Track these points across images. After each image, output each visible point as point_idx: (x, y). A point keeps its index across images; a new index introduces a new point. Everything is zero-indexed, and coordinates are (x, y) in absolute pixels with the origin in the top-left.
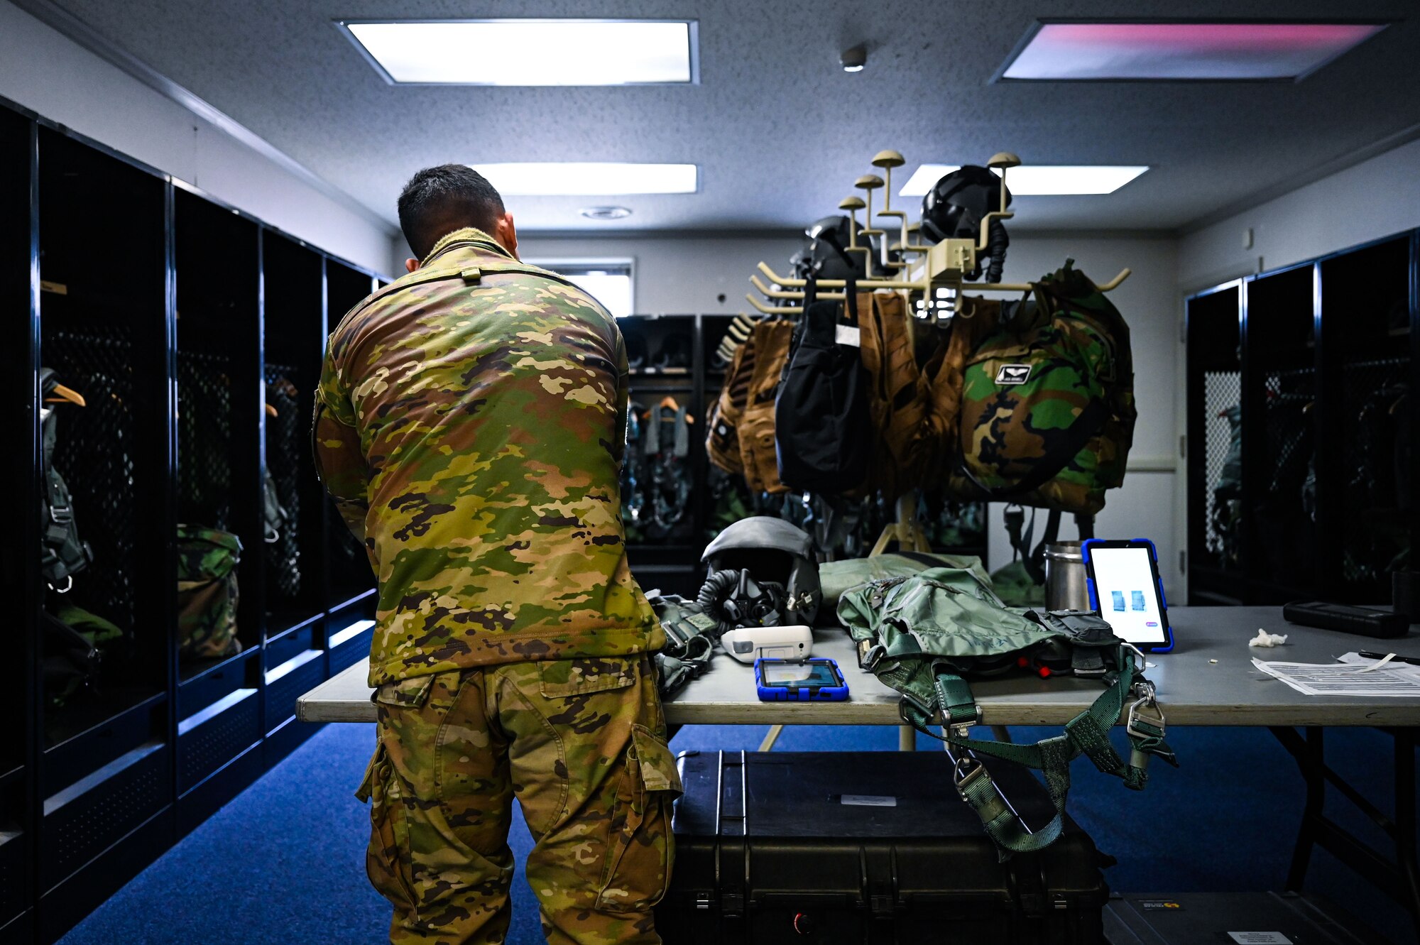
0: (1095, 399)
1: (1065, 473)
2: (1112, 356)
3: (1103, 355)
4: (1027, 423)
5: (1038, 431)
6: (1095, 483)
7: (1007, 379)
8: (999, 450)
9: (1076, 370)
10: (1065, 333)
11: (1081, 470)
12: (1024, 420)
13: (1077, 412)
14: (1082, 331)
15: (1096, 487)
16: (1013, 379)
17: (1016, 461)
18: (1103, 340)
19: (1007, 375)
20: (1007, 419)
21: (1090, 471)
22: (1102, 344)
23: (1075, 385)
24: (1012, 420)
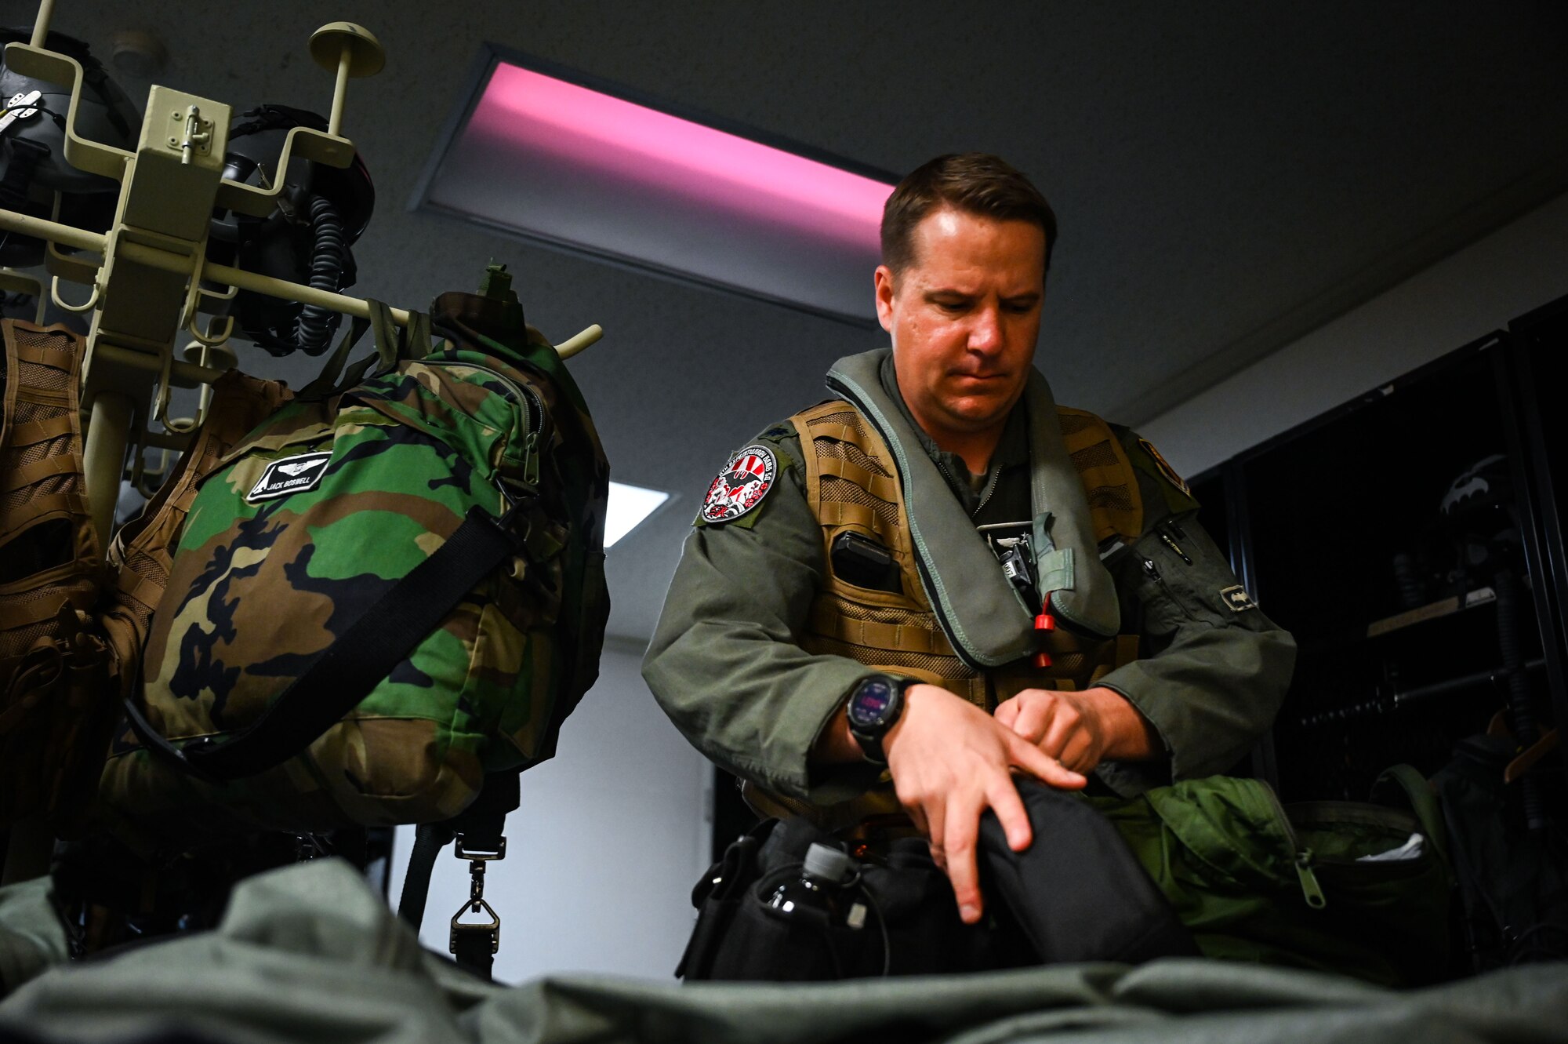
0: (477, 514)
1: (385, 693)
2: (534, 427)
3: (510, 424)
4: (296, 572)
5: (322, 585)
6: (459, 717)
7: (274, 487)
8: (219, 647)
9: (442, 452)
10: (428, 388)
11: (424, 681)
12: (292, 561)
13: (430, 543)
14: (469, 381)
15: (457, 729)
16: (287, 484)
17: (253, 669)
18: (513, 390)
19: (278, 477)
20: (252, 570)
21: (448, 684)
22: (512, 399)
23: (434, 484)
24: (261, 569)
